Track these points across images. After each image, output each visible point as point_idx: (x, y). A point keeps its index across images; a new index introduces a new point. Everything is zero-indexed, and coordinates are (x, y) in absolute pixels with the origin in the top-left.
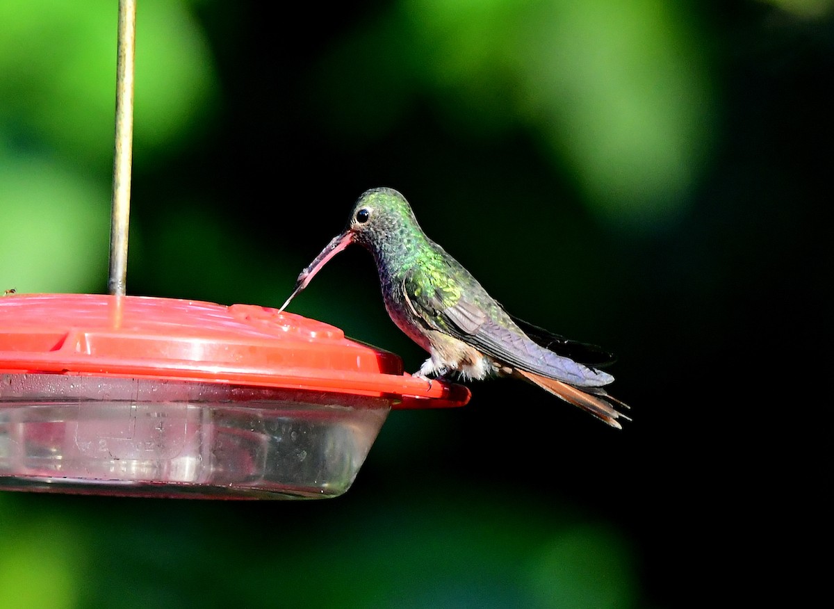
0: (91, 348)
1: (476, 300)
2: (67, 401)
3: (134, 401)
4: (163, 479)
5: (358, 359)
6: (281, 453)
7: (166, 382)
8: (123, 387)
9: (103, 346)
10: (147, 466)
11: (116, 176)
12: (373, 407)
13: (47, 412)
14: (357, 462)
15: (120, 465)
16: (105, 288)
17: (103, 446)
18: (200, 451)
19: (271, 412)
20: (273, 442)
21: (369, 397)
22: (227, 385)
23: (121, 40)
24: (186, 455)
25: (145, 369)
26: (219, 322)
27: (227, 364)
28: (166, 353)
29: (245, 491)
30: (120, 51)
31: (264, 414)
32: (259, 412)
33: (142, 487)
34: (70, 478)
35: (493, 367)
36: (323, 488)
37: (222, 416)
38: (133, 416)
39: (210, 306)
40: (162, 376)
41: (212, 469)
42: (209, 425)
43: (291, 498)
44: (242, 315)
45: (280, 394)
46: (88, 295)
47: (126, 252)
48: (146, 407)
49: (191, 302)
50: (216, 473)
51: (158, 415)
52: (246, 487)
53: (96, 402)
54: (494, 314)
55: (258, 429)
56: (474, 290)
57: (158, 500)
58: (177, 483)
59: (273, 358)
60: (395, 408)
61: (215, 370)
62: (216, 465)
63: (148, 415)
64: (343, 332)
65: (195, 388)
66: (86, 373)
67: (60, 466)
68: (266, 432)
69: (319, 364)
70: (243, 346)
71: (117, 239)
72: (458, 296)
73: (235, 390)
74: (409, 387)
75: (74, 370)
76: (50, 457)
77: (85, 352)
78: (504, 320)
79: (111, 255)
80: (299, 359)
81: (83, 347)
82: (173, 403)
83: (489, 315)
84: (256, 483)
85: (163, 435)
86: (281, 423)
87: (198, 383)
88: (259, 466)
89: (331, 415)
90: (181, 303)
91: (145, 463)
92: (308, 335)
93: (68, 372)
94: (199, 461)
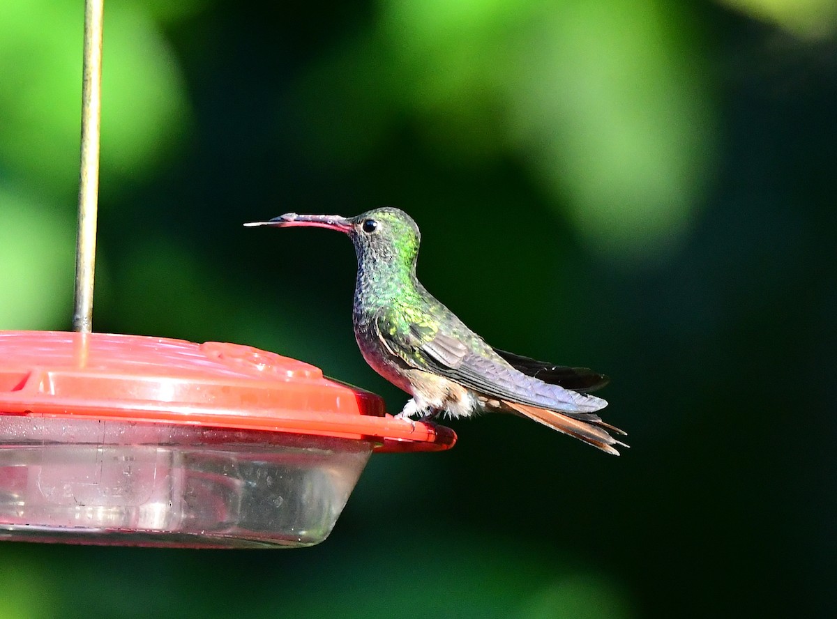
0: (55, 387)
1: (455, 333)
2: (29, 444)
3: (100, 444)
4: (131, 527)
5: (338, 399)
6: (255, 500)
7: (134, 424)
8: (89, 429)
9: (69, 386)
10: (115, 513)
11: (81, 207)
12: (354, 451)
13: (9, 456)
14: (336, 509)
15: (85, 512)
16: (70, 325)
17: (67, 492)
18: (171, 496)
19: (244, 455)
20: (248, 487)
21: (348, 439)
22: (199, 427)
23: (87, 63)
24: (155, 501)
25: (113, 410)
26: (191, 361)
27: (199, 405)
28: (134, 393)
29: (219, 538)
30: (85, 74)
31: (239, 458)
32: (233, 456)
33: (108, 535)
34: (33, 525)
35: (479, 402)
36: (300, 536)
37: (194, 460)
38: (99, 460)
39: (180, 343)
40: (130, 417)
41: (183, 516)
42: (179, 470)
43: (267, 546)
44: (215, 353)
45: (255, 437)
46: (52, 332)
47: (92, 287)
48: (113, 451)
49: (161, 340)
50: (186, 520)
51: (126, 459)
52: (219, 535)
53: (60, 446)
54: (475, 346)
55: (232, 474)
56: (451, 323)
57: (126, 548)
58: (146, 530)
59: (248, 398)
60: (376, 451)
61: (186, 411)
62: (187, 512)
63: (116, 458)
64: (321, 371)
65: (164, 430)
66: (49, 415)
67: (22, 513)
68: (241, 477)
69: (296, 404)
70: (214, 386)
71: (82, 273)
72: (436, 330)
73: (207, 432)
74: (391, 429)
75: (37, 411)
76: (11, 503)
77: (48, 393)
78: (487, 351)
79: (76, 290)
80: (275, 400)
81: (47, 387)
82: (142, 447)
83: (470, 347)
84: (229, 531)
85: (131, 480)
86: (257, 467)
87: (168, 425)
88: (233, 513)
89: (307, 459)
90: (150, 340)
91: (112, 510)
92: (284, 374)
93: (31, 414)
94: (169, 507)
